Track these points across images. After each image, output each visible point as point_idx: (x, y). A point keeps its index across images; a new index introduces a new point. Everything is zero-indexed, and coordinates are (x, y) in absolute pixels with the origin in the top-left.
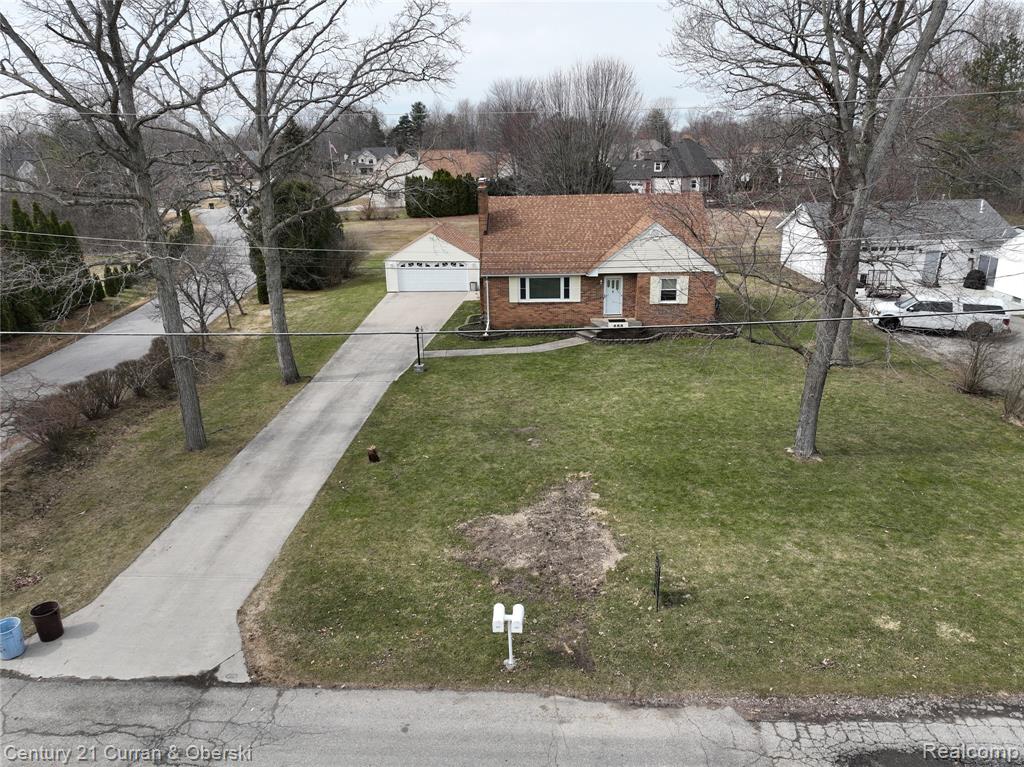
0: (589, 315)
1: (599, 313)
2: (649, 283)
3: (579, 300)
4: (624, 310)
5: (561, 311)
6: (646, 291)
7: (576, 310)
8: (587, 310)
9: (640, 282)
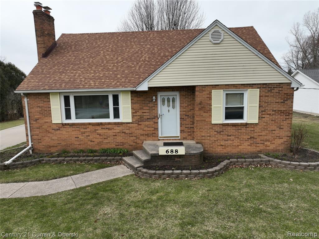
0: (142, 137)
1: (154, 134)
2: (210, 98)
3: (130, 121)
4: (182, 131)
5: (110, 132)
6: (207, 108)
7: (127, 131)
8: (141, 132)
9: (199, 96)
